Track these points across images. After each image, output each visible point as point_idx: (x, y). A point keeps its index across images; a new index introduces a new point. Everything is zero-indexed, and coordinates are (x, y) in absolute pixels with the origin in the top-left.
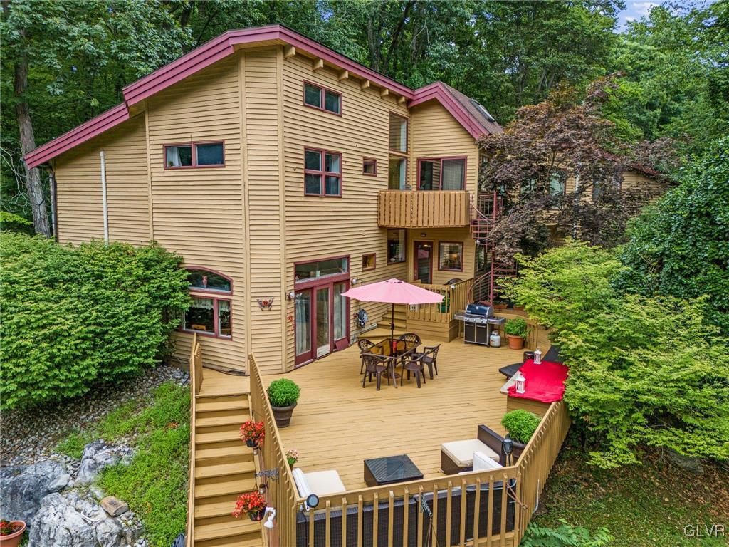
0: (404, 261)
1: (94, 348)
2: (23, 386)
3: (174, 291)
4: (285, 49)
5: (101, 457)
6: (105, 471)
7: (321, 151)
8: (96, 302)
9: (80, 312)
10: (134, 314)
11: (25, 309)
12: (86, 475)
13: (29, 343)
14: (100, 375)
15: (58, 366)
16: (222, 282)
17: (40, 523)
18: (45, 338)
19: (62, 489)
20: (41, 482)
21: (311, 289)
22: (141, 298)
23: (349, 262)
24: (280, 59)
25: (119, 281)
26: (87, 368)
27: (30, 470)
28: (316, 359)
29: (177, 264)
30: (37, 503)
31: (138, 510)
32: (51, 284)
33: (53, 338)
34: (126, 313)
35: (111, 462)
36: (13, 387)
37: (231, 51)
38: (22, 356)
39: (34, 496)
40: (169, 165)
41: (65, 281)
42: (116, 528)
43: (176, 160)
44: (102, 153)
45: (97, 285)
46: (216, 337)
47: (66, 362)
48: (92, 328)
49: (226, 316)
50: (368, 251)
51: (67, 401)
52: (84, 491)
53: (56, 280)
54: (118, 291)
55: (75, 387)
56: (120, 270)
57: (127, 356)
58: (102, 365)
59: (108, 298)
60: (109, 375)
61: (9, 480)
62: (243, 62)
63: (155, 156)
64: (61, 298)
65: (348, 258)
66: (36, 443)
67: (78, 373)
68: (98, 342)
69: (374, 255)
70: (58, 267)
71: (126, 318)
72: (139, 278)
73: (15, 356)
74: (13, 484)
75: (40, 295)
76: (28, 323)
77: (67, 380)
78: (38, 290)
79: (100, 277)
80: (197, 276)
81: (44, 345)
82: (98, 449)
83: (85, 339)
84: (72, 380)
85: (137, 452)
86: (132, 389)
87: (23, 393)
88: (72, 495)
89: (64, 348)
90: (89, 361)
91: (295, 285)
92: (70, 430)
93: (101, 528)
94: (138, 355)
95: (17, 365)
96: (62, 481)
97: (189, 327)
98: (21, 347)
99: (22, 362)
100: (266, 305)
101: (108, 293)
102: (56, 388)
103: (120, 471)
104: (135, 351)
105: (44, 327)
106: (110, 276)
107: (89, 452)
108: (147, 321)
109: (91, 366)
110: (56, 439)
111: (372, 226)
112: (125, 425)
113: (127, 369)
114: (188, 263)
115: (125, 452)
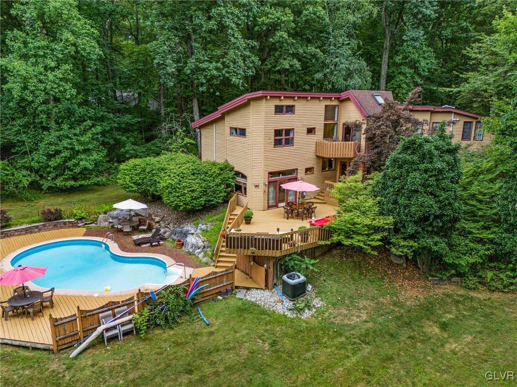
0: (334, 170)
1: (204, 195)
2: (185, 204)
3: (229, 178)
4: (266, 97)
5: (203, 227)
6: (203, 231)
7: (283, 129)
8: (205, 181)
9: (200, 184)
10: (215, 186)
11: (186, 182)
12: (199, 231)
13: (186, 192)
14: (205, 204)
15: (194, 199)
16: (244, 177)
17: (186, 241)
18: (191, 191)
19: (192, 234)
20: (188, 231)
21: (276, 181)
22: (218, 181)
23: (297, 171)
24: (264, 100)
25: (212, 175)
26: (201, 201)
27: (185, 228)
28: (278, 207)
29: (232, 169)
30: (186, 237)
31: (210, 242)
32: (193, 174)
33: (193, 191)
34: (213, 185)
35: (205, 229)
36: (182, 204)
37: (246, 101)
38: (185, 195)
39: (186, 234)
40: (231, 134)
41: (197, 174)
42: (203, 245)
43: (234, 132)
44: (214, 125)
45: (206, 176)
46: (243, 195)
47: (196, 199)
48: (203, 189)
49: (245, 189)
50: (309, 166)
51: (197, 211)
52: (198, 235)
53: (195, 173)
54: (211, 178)
55: (198, 206)
56: (212, 171)
57: (213, 199)
58: (206, 201)
59: (208, 180)
60: (208, 204)
61: (180, 230)
62: (252, 103)
63: (228, 131)
64: (196, 179)
65: (297, 169)
66: (188, 222)
67: (199, 202)
68: (205, 193)
69: (313, 168)
70: (195, 169)
71: (213, 187)
72: (218, 174)
73: (183, 195)
74: (181, 231)
75: (190, 178)
76: (186, 186)
77: (196, 204)
78: (190, 176)
79: (206, 173)
80: (238, 174)
81: (190, 193)
82: (203, 225)
83: (201, 192)
84: (197, 204)
85: (212, 227)
86: (216, 210)
87: (184, 206)
88: (194, 236)
89: (195, 195)
90: (202, 199)
91: (268, 180)
92: (197, 219)
93: (200, 244)
94: (216, 199)
95: (183, 198)
96: (192, 232)
97: (236, 191)
98: (184, 193)
99: (184, 197)
100: (257, 186)
101: (208, 178)
102: (193, 206)
103: (207, 231)
104: (215, 197)
105: (190, 187)
106: (210, 173)
107: (200, 225)
108: (220, 188)
109: (202, 200)
110: (193, 221)
111: (312, 155)
112: (211, 219)
113: (213, 203)
114: (236, 169)
115: (209, 227)
